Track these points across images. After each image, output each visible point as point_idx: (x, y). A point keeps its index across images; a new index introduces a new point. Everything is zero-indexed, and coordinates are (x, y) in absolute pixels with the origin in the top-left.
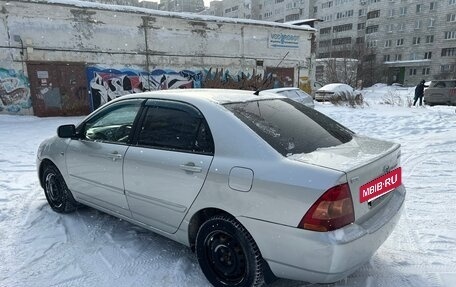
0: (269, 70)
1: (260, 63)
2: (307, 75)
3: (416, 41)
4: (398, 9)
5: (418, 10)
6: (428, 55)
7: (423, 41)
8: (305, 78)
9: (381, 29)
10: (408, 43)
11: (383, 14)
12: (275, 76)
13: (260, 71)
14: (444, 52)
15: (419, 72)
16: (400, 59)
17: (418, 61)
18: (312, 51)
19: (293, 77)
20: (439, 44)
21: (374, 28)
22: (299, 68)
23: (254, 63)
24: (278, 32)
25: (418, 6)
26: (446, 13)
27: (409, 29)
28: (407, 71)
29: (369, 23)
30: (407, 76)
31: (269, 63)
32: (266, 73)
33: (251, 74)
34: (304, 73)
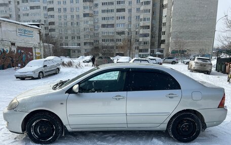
0: (19, 48)
1: (13, 44)
2: (39, 52)
3: (73, 38)
4: (63, 23)
5: (72, 25)
6: (79, 45)
7: (76, 38)
8: (38, 53)
9: (57, 31)
10: (70, 38)
11: (57, 24)
12: (22, 51)
13: (14, 49)
14: (85, 44)
15: (76, 52)
16: (67, 45)
17: (76, 47)
18: (40, 40)
19: (32, 53)
20: (82, 41)
21: (53, 30)
22: (35, 48)
23: (10, 43)
24: (21, 27)
25: (72, 23)
26: (83, 27)
27: (69, 32)
28: (71, 51)
29: (50, 27)
30: (72, 53)
31: (18, 44)
32: (17, 50)
33: (9, 50)
34: (38, 51)
